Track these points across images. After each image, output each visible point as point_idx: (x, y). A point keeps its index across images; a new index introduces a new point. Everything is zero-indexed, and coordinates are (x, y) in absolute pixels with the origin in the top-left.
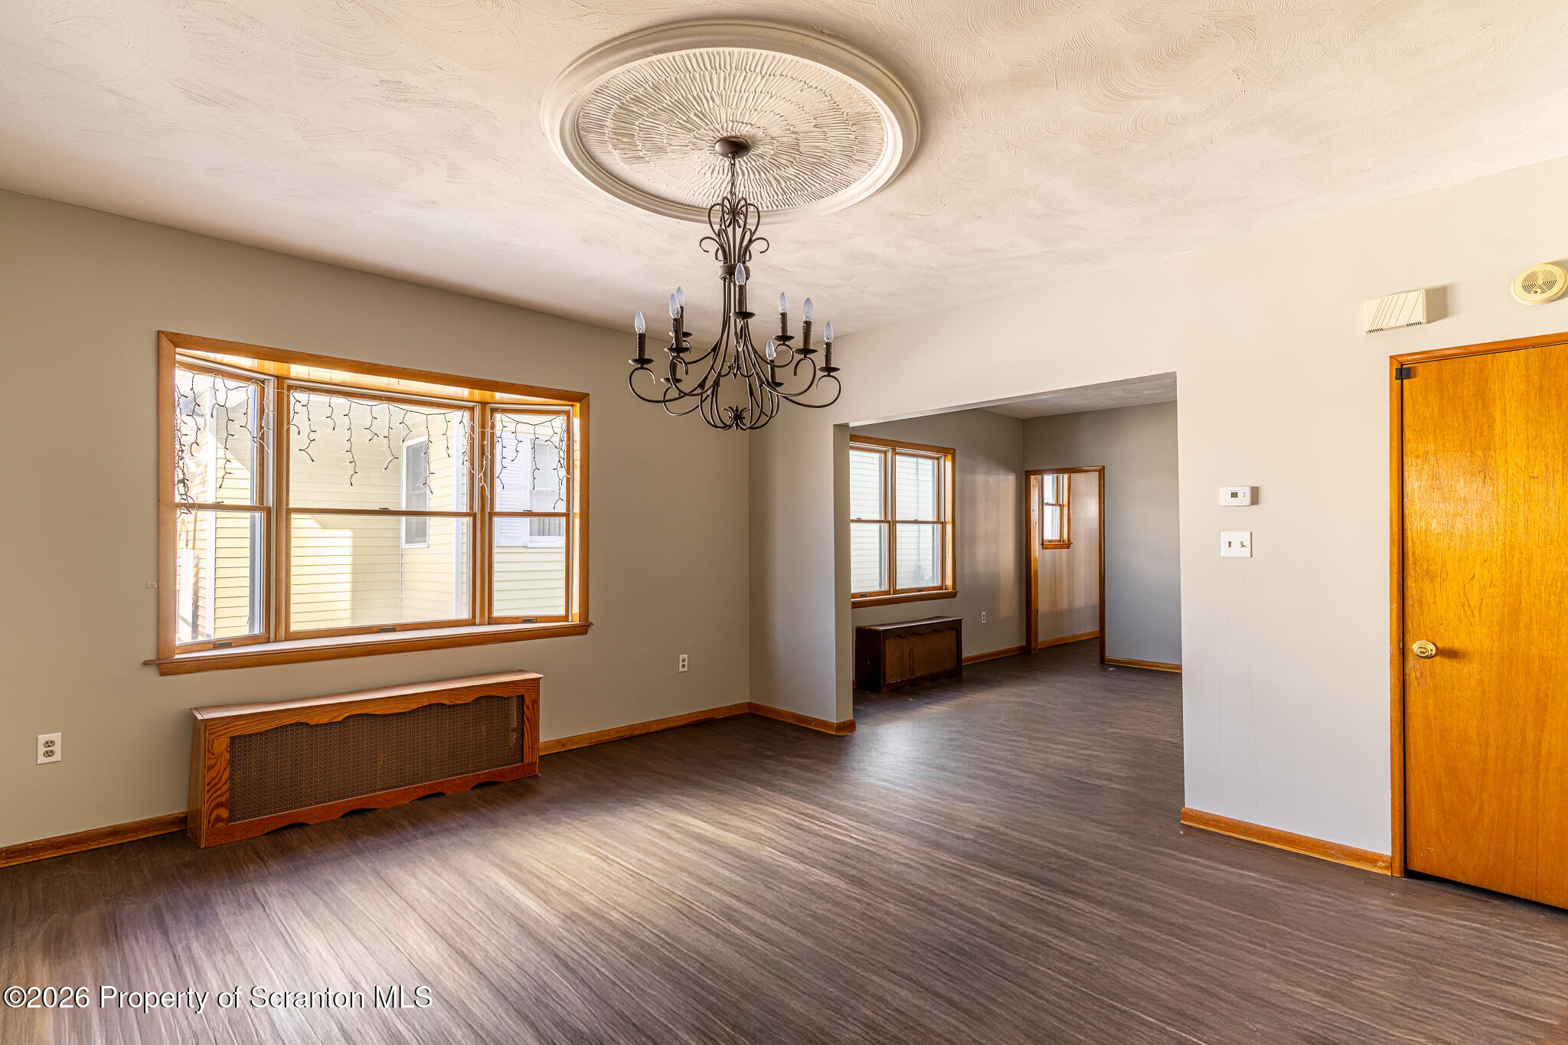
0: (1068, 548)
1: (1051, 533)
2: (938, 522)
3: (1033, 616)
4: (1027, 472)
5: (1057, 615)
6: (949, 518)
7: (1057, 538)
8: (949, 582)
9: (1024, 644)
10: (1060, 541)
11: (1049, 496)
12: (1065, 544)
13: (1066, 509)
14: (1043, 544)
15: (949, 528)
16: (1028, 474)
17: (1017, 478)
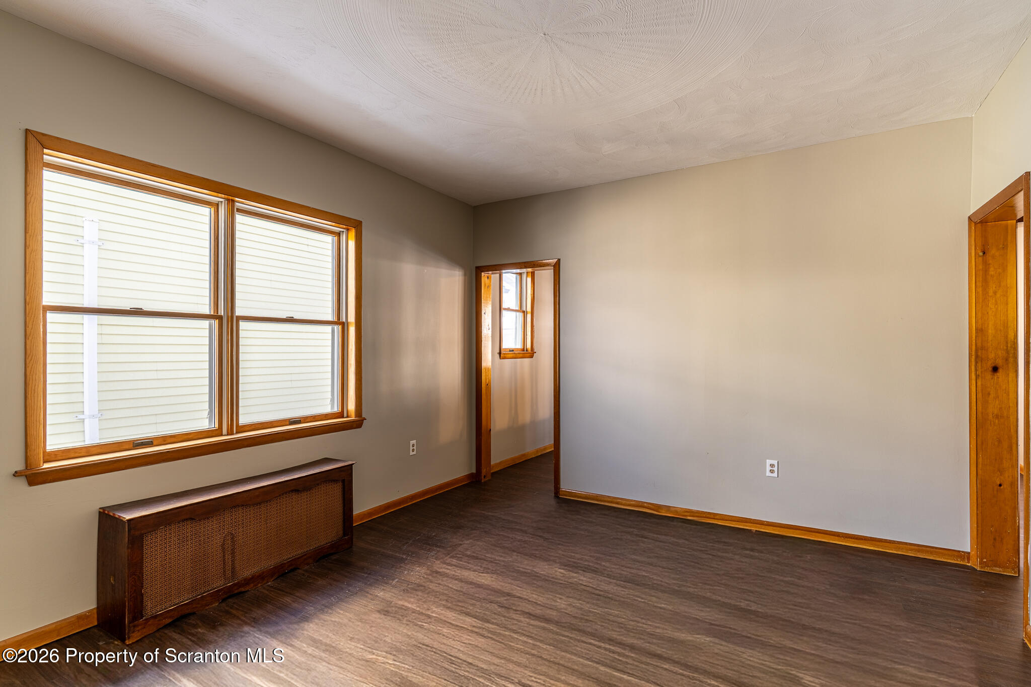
0: (532, 357)
1: (512, 340)
2: (338, 322)
3: (484, 438)
4: (477, 268)
5: (518, 431)
6: (352, 318)
7: (519, 346)
8: (351, 406)
9: (474, 471)
10: (523, 350)
11: (510, 299)
12: (528, 353)
13: (529, 316)
14: (500, 353)
15: (352, 331)
16: (479, 270)
17: (465, 275)
